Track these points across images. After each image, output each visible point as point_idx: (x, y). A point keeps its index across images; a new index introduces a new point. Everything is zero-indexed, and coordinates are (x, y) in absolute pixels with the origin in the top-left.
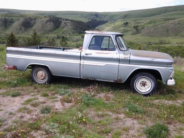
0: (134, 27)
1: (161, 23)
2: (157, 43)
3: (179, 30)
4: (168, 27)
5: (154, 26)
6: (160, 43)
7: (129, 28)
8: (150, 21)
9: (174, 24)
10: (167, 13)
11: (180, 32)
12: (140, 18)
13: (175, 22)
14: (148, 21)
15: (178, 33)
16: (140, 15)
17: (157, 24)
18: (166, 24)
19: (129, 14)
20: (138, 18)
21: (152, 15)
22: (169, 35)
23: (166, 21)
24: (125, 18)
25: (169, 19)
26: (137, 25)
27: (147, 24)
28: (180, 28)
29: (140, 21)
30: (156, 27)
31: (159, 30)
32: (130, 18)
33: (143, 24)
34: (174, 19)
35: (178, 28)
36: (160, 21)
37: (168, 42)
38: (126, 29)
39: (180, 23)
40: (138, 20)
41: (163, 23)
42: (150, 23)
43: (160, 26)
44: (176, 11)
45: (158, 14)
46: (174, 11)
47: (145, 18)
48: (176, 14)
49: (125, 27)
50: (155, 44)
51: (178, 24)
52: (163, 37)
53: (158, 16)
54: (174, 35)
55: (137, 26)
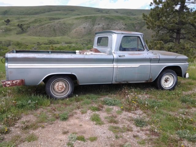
0: (18, 25)
1: (46, 22)
2: (46, 43)
3: (65, 30)
4: (55, 26)
5: (40, 25)
6: (49, 43)
7: (12, 26)
8: (35, 20)
9: (60, 24)
10: (52, 13)
11: (66, 32)
12: (23, 16)
13: (60, 22)
14: (33, 19)
15: (65, 33)
16: (23, 12)
17: (43, 23)
18: (53, 23)
19: (9, 11)
20: (21, 16)
21: (36, 13)
22: (56, 35)
23: (52, 20)
24: (5, 15)
25: (54, 19)
26: (22, 23)
27: (33, 23)
28: (66, 28)
29: (24, 19)
30: (43, 26)
31: (46, 30)
32: (11, 15)
33: (27, 23)
34: (59, 19)
35: (64, 28)
36: (45, 20)
37: (57, 42)
38: (9, 27)
39: (65, 23)
40: (22, 18)
41: (49, 23)
42: (35, 22)
43: (46, 25)
44: (59, 10)
45: (42, 13)
46: (57, 10)
47: (28, 16)
48: (60, 14)
49: (7, 25)
50: (45, 44)
51: (63, 24)
52: (51, 37)
53: (42, 14)
54: (62, 35)
55: (22, 25)
